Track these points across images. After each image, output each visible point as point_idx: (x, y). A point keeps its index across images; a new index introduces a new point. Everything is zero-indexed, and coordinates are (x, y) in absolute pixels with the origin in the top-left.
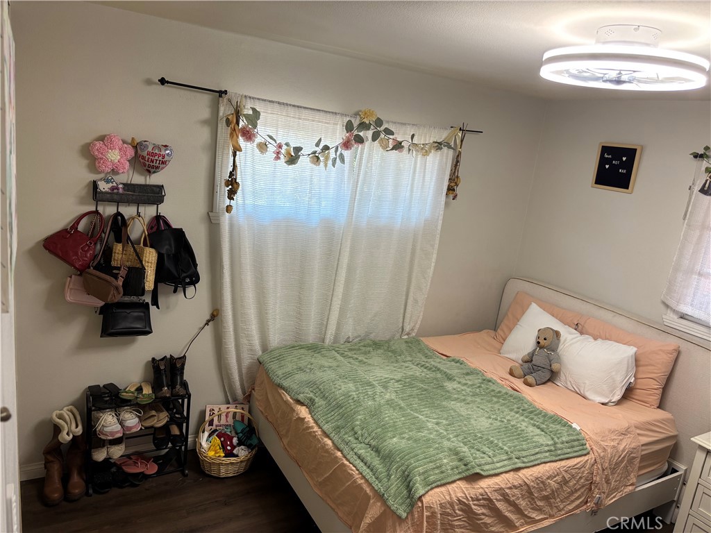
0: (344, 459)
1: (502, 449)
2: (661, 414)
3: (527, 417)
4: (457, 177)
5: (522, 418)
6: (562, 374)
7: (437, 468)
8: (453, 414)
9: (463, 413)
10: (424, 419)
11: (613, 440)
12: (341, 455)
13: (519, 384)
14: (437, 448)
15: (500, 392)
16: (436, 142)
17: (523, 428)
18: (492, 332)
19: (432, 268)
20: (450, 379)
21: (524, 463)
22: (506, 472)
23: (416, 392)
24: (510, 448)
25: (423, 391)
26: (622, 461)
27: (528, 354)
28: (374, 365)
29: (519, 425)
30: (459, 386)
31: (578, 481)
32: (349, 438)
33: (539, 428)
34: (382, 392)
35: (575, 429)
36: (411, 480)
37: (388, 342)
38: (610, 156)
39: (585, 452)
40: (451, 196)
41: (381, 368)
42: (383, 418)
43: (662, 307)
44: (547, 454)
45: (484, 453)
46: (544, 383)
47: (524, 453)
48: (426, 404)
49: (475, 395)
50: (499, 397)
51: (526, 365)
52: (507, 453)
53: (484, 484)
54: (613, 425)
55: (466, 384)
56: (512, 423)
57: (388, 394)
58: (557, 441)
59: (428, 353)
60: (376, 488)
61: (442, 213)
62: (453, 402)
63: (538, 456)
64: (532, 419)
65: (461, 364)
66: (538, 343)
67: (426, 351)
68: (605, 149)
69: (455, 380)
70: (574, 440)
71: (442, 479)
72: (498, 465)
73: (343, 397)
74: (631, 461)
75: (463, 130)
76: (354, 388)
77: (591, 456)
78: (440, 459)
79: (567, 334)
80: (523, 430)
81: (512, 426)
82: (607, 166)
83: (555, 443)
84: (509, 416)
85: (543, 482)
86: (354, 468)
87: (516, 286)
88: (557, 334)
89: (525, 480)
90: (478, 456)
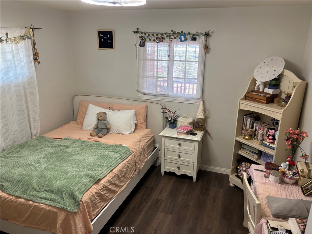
0: (35, 203)
1: (104, 165)
2: (148, 130)
3: (106, 150)
4: (37, 53)
5: (105, 151)
6: (111, 129)
7: (83, 185)
8: (77, 161)
9: (81, 159)
10: (66, 168)
11: (137, 145)
12: (32, 202)
13: (96, 138)
14: (79, 177)
15: (91, 144)
16: (21, 36)
17: (107, 154)
18: (74, 122)
19: (38, 100)
20: (68, 147)
21: (113, 167)
22: (108, 173)
23: (55, 159)
24: (106, 164)
25: (58, 157)
26: (142, 151)
27: (95, 125)
28: (26, 156)
29: (105, 154)
30: (73, 148)
31: (131, 165)
32: (33, 193)
33: (113, 152)
34: (39, 166)
35: (125, 146)
36: (74, 195)
37: (27, 142)
38: (103, 35)
39: (131, 153)
40: (37, 63)
41: (32, 155)
42: (47, 176)
43: (137, 92)
44: (120, 160)
45: (98, 170)
46: (106, 135)
47: (112, 163)
48: (63, 162)
49: (82, 150)
50: (92, 147)
51: (96, 130)
52: (106, 166)
53: (102, 182)
54: (136, 140)
55: (75, 147)
56: (102, 154)
57: (43, 165)
58: (121, 153)
59: (51, 141)
60: (59, 207)
61: (34, 72)
62: (74, 156)
63: (117, 162)
64: (108, 149)
65: (69, 139)
66: (99, 119)
67: (49, 140)
68: (100, 33)
69: (70, 147)
70: (126, 151)
71: (87, 188)
72: (105, 172)
73: (20, 176)
74: (144, 150)
75: (32, 29)
76: (23, 170)
77: (133, 153)
78: (82, 180)
79: (109, 112)
80: (108, 155)
81: (103, 155)
82: (103, 40)
83: (121, 155)
84: (99, 152)
85: (121, 171)
86: (43, 205)
87: (78, 99)
88: (105, 113)
89: (116, 173)
90: (96, 172)
